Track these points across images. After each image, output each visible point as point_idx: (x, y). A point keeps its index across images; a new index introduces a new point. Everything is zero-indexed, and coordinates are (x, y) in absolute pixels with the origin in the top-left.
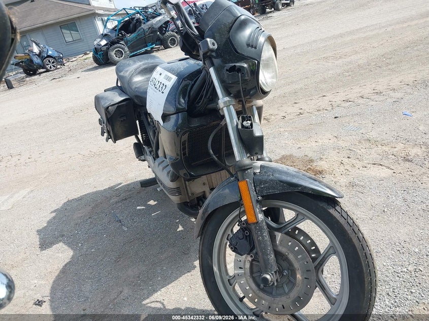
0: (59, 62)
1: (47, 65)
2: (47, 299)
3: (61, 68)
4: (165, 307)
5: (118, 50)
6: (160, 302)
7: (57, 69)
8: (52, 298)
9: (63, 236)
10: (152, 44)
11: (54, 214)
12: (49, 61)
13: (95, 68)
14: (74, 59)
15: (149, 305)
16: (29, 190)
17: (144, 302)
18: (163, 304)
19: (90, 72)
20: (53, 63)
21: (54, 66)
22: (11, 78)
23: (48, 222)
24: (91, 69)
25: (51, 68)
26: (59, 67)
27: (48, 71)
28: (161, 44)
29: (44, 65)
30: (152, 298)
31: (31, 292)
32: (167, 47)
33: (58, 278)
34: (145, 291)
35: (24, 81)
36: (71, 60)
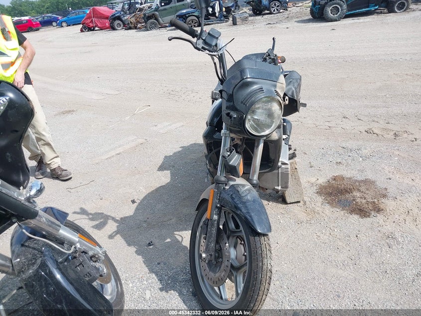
0: (283, 6)
1: (273, 7)
2: (138, 202)
3: (283, 12)
4: (182, 242)
5: (336, 7)
6: (182, 237)
7: (279, 13)
8: (141, 202)
9: (174, 167)
10: (376, 6)
11: (181, 149)
12: (275, 4)
13: (309, 21)
14: (301, 4)
15: (176, 236)
16: (182, 124)
17: (175, 233)
18: (182, 240)
19: (300, 24)
20: (278, 6)
21: (277, 10)
22: (237, 16)
23: (175, 153)
24: (304, 20)
25: (274, 11)
26: (281, 11)
27: (271, 13)
28: (386, 7)
29: (269, 8)
30: (180, 233)
31: (135, 193)
32: (391, 11)
33: (152, 193)
34: (181, 226)
35: (246, 21)
36: (297, 5)
